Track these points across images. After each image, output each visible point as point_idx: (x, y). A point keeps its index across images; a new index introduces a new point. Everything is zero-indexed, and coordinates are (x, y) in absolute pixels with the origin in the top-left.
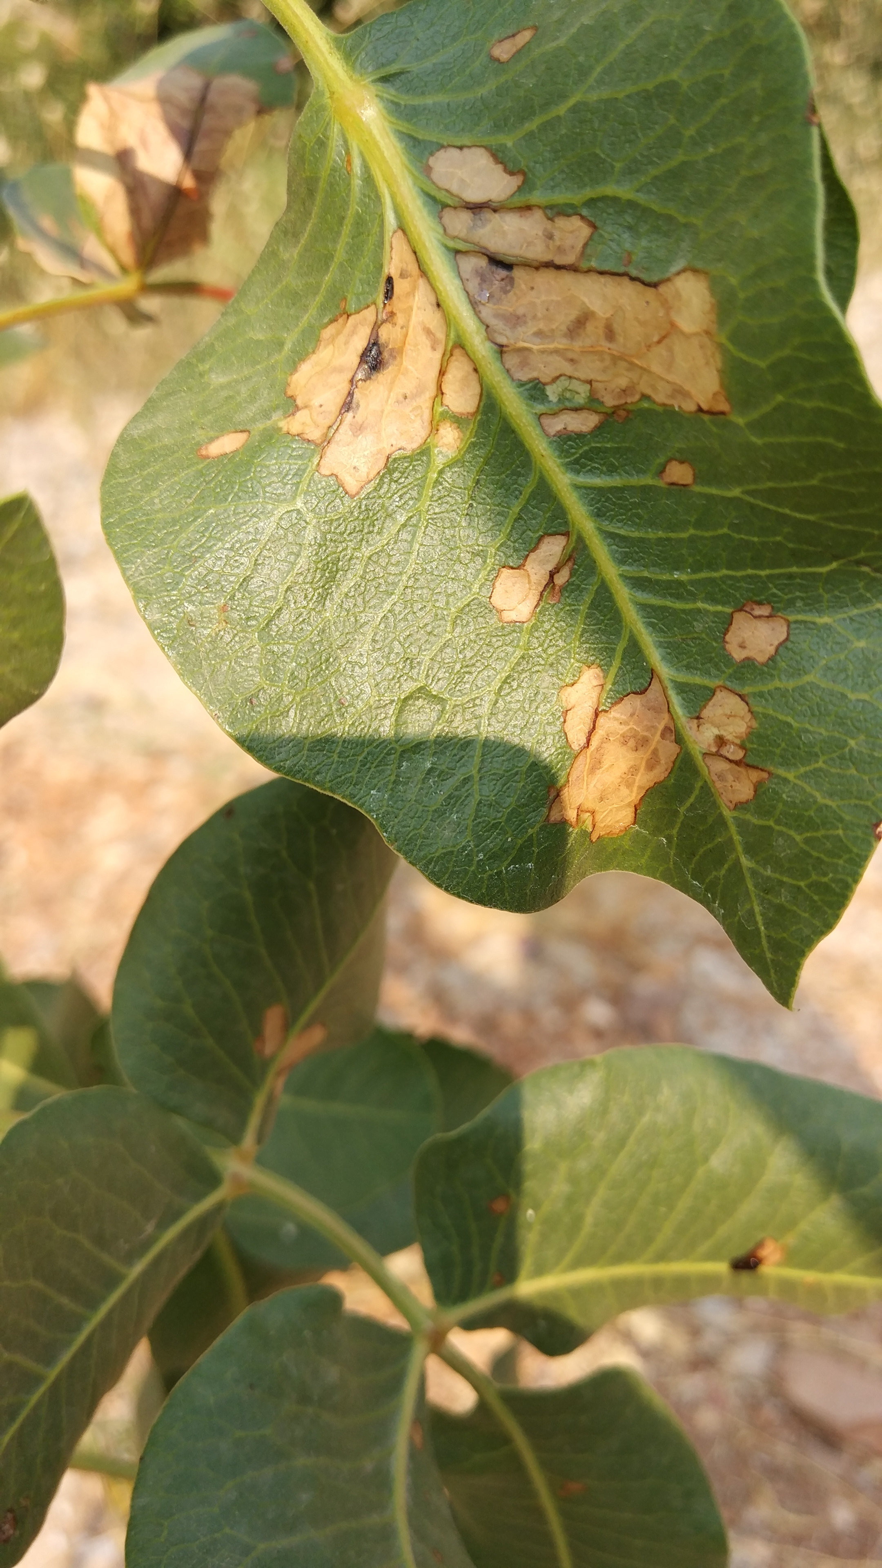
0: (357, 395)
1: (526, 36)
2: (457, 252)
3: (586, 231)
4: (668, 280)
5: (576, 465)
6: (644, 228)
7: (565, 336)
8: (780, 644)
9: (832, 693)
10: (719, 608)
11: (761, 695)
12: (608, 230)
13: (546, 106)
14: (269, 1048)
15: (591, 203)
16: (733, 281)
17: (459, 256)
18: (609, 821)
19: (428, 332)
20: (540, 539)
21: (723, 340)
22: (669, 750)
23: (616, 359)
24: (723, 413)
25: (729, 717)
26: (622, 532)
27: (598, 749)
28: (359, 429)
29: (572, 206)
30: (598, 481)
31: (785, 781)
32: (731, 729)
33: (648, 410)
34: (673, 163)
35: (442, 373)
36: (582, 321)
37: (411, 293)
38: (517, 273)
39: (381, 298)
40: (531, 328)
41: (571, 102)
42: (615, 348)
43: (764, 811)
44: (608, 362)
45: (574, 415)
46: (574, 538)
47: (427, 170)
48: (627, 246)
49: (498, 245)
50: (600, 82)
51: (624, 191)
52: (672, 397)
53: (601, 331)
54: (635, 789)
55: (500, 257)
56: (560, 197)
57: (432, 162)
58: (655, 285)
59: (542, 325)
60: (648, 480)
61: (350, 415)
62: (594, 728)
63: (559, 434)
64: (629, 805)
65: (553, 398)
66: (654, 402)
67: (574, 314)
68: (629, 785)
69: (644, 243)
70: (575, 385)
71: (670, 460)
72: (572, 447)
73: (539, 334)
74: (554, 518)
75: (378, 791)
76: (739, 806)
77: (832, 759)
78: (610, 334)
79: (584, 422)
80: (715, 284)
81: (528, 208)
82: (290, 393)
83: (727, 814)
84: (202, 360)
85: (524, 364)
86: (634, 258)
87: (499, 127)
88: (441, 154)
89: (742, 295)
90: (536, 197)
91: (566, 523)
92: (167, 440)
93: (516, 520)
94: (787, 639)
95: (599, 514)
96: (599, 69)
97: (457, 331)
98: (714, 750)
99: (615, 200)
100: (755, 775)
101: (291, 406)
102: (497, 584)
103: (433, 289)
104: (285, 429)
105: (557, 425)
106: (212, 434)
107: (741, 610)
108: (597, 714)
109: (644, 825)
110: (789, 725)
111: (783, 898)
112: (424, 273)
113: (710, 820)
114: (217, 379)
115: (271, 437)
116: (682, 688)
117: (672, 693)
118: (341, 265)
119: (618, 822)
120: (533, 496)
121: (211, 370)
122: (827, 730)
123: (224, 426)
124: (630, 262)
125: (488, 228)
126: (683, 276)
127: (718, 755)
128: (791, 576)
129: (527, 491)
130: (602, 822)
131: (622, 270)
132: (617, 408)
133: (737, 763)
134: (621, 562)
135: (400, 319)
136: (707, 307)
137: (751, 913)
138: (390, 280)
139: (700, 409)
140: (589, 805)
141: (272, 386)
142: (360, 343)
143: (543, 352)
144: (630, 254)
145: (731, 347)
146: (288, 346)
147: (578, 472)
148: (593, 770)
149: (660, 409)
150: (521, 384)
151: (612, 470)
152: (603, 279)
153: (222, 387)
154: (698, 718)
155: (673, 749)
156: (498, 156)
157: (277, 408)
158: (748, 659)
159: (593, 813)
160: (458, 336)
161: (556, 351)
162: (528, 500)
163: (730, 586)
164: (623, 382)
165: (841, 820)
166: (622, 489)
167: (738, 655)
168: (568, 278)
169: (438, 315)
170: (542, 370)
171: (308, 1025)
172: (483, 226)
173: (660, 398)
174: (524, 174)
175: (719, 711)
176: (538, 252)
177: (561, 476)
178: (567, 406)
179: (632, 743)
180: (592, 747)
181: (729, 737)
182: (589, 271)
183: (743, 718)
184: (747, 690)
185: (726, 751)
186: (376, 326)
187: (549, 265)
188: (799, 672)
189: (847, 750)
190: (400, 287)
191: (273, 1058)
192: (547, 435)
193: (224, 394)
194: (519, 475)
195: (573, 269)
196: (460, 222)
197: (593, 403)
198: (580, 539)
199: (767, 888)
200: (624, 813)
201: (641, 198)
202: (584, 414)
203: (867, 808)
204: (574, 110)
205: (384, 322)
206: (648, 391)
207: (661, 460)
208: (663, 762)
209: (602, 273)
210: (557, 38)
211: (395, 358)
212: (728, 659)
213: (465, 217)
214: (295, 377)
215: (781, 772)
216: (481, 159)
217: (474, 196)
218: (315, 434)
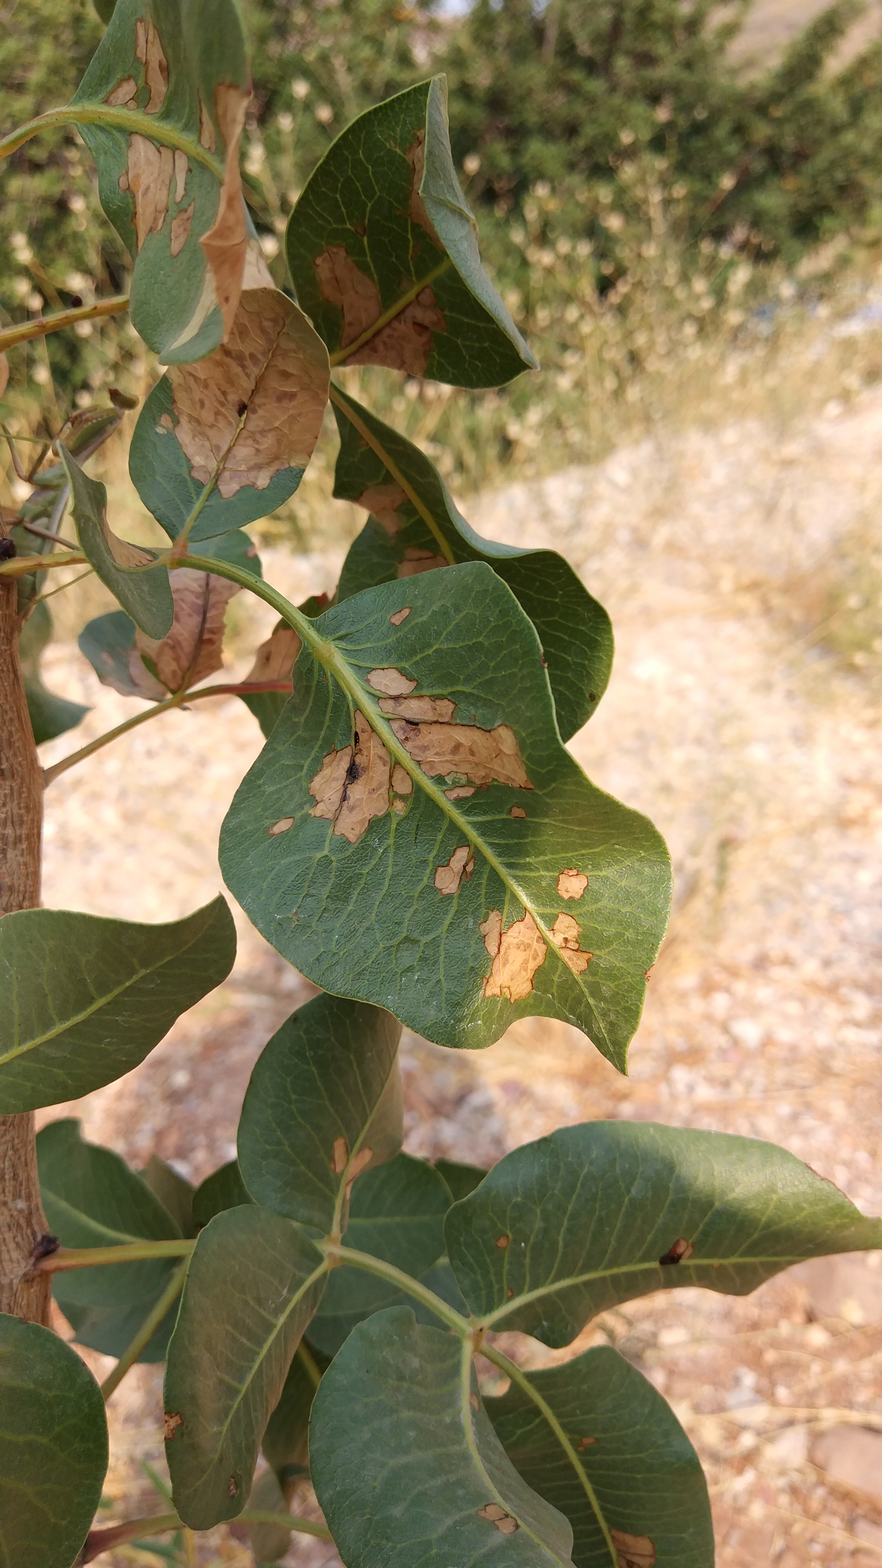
0: (348, 792)
1: (406, 612)
2: (389, 720)
3: (452, 706)
4: (495, 729)
5: (467, 813)
6: (479, 704)
7: (450, 754)
8: (585, 888)
9: (613, 910)
10: (552, 874)
11: (581, 915)
12: (462, 706)
13: (422, 650)
14: (339, 1169)
15: (452, 693)
16: (524, 734)
17: (390, 721)
18: (518, 991)
19: (380, 758)
20: (455, 850)
21: (524, 759)
22: (541, 948)
23: (477, 764)
24: (531, 789)
25: (568, 928)
26: (496, 841)
27: (505, 953)
28: (352, 809)
29: (443, 695)
30: (480, 819)
31: (600, 957)
32: (570, 933)
33: (497, 785)
34: (487, 677)
35: (391, 777)
36: (457, 747)
37: (369, 740)
38: (421, 726)
39: (353, 743)
40: (433, 751)
41: (435, 648)
42: (476, 760)
43: (594, 974)
44: (473, 765)
45: (462, 789)
46: (472, 847)
47: (368, 681)
48: (473, 712)
49: (408, 715)
50: (446, 639)
51: (467, 689)
52: (507, 780)
53: (467, 751)
54: (529, 971)
55: (411, 720)
56: (437, 691)
57: (369, 677)
58: (490, 731)
59: (437, 750)
60: (504, 816)
61: (346, 802)
62: (501, 943)
63: (455, 799)
64: (527, 980)
65: (450, 782)
66: (499, 782)
67: (453, 744)
68: (526, 970)
69: (480, 711)
70: (459, 775)
71: (513, 807)
72: (463, 804)
73: (437, 754)
74: (460, 839)
75: (392, 996)
76: (582, 972)
77: (619, 943)
78: (472, 753)
79: (467, 792)
80: (516, 734)
81: (422, 696)
82: (311, 793)
83: (578, 978)
84: (259, 778)
85: (432, 768)
86: (477, 718)
87: (400, 659)
88: (373, 673)
89: (528, 741)
90: (424, 692)
91: (467, 840)
92: (250, 828)
93: (441, 842)
94: (588, 885)
95: (483, 834)
96: (445, 633)
97: (395, 757)
98: (564, 945)
99: (463, 693)
100: (586, 956)
101: (314, 801)
102: (437, 876)
103: (380, 738)
104: (313, 814)
105: (454, 794)
106: (274, 821)
107: (562, 873)
108: (501, 935)
109: (538, 989)
110: (597, 929)
111: (612, 1017)
112: (373, 730)
113: (570, 982)
114: (270, 789)
115: (306, 818)
116: (542, 916)
117: (538, 919)
118: (328, 727)
119: (524, 990)
120: (447, 829)
121: (264, 784)
122: (614, 929)
123: (279, 815)
124: (475, 720)
125: (403, 706)
126: (501, 727)
127: (566, 947)
128: (583, 855)
129: (445, 827)
130: (515, 991)
131: (472, 724)
132: (482, 784)
133: (576, 951)
134: (499, 856)
135: (365, 753)
136: (515, 743)
137: (599, 1028)
138: (356, 734)
139: (521, 787)
140: (506, 984)
141: (301, 789)
142: (345, 765)
143: (441, 762)
144: (475, 716)
145: (527, 762)
146: (306, 768)
147: (469, 816)
148: (504, 965)
149: (503, 785)
150: (432, 777)
151: (485, 813)
152: (463, 727)
153: (273, 793)
154: (553, 930)
155: (544, 947)
156: (402, 672)
157: (305, 803)
158: (570, 897)
159: (509, 988)
160: (396, 759)
161: (447, 761)
162: (445, 832)
163: (555, 863)
164: (483, 773)
165: (629, 973)
166: (493, 821)
167: (566, 896)
168: (447, 728)
169: (384, 750)
170: (442, 770)
171: (360, 1150)
172: (400, 705)
173: (502, 780)
174: (417, 681)
175: (563, 925)
176: (430, 716)
177: (460, 819)
178: (456, 785)
179: (522, 947)
180: (502, 953)
181: (570, 938)
182: (456, 725)
183: (574, 927)
184: (573, 913)
185: (569, 945)
186: (353, 758)
187: (436, 722)
188: (597, 901)
189: (625, 937)
190: (362, 737)
191: (342, 1173)
192: (450, 800)
193: (275, 796)
194: (439, 820)
195: (448, 724)
196: (389, 705)
197: (470, 783)
198: (476, 847)
199: (604, 1014)
200: (526, 985)
201: (475, 692)
202: (466, 788)
203: (640, 965)
204: (436, 651)
205: (356, 754)
206: (496, 777)
207: (509, 807)
208: (540, 955)
209: (463, 725)
210: (422, 616)
211: (365, 772)
212: (561, 898)
213: (391, 703)
214: (312, 784)
215: (597, 952)
216: (394, 674)
217: (393, 692)
218: (330, 816)
